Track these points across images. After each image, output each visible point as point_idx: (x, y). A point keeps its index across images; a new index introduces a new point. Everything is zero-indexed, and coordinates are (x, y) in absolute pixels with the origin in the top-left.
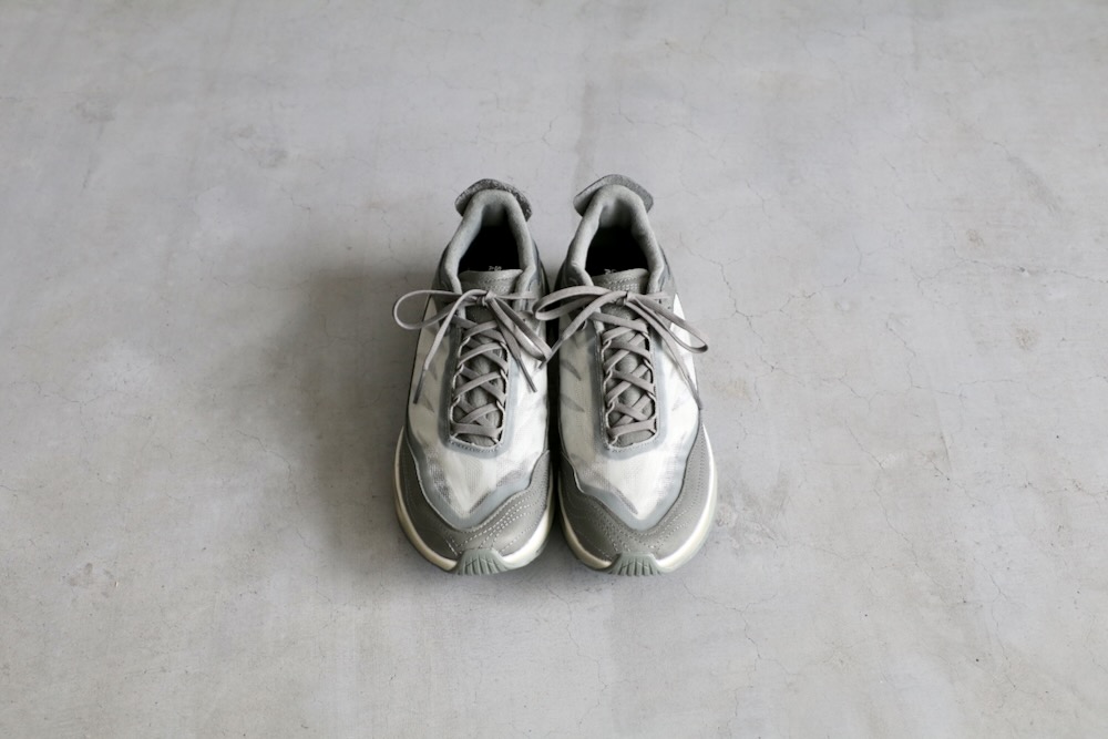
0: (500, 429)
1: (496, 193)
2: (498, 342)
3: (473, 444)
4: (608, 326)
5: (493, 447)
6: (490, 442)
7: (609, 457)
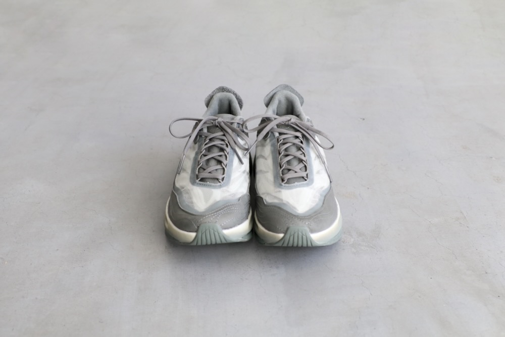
0: (223, 176)
1: (225, 93)
2: (223, 140)
3: (208, 183)
4: (280, 134)
5: (219, 184)
6: (217, 182)
7: (282, 188)
